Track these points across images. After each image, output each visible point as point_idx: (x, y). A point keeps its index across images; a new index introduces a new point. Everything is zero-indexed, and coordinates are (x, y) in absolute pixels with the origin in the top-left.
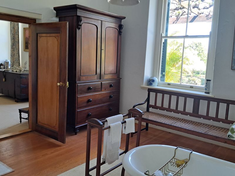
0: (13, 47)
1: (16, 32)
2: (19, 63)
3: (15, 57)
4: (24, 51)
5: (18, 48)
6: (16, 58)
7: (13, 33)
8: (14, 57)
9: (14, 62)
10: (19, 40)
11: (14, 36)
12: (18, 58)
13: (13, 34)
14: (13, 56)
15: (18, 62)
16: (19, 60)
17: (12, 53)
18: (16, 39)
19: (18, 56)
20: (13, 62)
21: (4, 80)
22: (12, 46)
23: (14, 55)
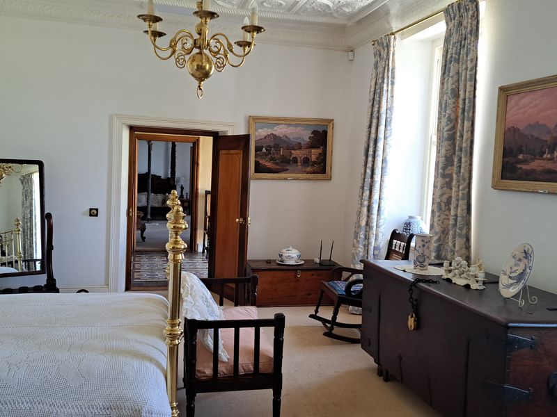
0: (447, 172)
1: (464, 109)
2: (468, 239)
3: (452, 212)
4: (494, 187)
5: (467, 175)
6: (456, 215)
7: (449, 116)
8: (447, 212)
9: (445, 232)
10: (472, 142)
11: (454, 127)
12: (462, 217)
13: (449, 120)
14: (443, 205)
15: (464, 232)
16: (468, 224)
17: (442, 195)
18: (462, 136)
19: (465, 207)
20: (443, 232)
21: (411, 322)
22: (444, 169)
23: (448, 203)
